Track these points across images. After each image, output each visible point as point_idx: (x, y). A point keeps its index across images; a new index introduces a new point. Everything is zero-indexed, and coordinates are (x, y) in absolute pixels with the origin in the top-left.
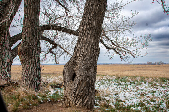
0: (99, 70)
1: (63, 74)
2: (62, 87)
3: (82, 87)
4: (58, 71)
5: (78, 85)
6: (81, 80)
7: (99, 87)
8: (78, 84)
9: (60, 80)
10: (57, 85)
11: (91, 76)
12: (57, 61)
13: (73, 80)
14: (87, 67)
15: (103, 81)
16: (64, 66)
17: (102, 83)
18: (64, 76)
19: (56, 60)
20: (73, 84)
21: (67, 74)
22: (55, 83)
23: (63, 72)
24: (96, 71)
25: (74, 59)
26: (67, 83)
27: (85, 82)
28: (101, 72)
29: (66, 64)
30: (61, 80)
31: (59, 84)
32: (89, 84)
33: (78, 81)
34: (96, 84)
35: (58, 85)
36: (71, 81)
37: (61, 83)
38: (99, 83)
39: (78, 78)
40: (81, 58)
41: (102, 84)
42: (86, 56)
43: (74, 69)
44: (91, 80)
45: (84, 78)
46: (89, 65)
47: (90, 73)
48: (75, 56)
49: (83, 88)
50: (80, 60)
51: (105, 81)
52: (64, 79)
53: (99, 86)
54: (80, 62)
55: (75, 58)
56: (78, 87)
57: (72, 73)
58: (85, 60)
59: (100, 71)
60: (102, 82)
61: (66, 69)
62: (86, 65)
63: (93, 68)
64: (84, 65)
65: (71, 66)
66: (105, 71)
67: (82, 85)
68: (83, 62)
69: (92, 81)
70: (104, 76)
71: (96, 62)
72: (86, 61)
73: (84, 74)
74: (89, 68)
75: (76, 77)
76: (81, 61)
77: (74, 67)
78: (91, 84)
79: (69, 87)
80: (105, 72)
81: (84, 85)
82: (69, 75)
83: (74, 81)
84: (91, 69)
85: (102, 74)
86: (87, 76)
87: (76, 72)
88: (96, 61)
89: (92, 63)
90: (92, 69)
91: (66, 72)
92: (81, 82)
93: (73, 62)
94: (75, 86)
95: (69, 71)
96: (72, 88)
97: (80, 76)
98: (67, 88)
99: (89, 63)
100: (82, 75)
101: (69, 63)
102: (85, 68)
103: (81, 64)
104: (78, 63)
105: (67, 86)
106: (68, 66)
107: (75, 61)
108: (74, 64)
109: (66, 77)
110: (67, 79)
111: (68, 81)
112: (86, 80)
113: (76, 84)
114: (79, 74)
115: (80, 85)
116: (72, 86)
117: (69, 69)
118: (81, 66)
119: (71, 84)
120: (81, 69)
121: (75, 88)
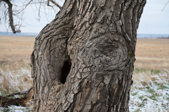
0: (145, 56)
1: (33, 61)
2: (28, 103)
3: (89, 102)
4: (17, 56)
5: (76, 95)
6: (86, 81)
7: (141, 106)
8: (76, 92)
9: (22, 80)
10: (13, 95)
11: (118, 69)
12: (15, 23)
13: (63, 80)
14: (106, 41)
15: (155, 88)
16: (37, 39)
17: (150, 95)
18: (34, 69)
19: (11, 20)
20: (63, 92)
21: (45, 63)
22: (7, 89)
23: (33, 55)
24: (133, 55)
25: (68, 18)
26: (43, 89)
27: (99, 89)
28: (148, 62)
29: (42, 32)
30: (26, 80)
31: (19, 94)
32: (110, 93)
33: (77, 84)
34: (131, 97)
35: (17, 96)
36: (57, 82)
37: (26, 90)
38: (141, 93)
39: (78, 76)
40: (88, 15)
41: (151, 98)
42: (103, 9)
43: (66, 48)
44: (117, 82)
45: (94, 76)
46: (111, 37)
47: (114, 62)
48: (70, 7)
49: (93, 106)
50: (85, 19)
51: (162, 87)
52: (35, 77)
53: (140, 102)
54: (84, 28)
55: (71, 12)
56: (78, 102)
57: (60, 61)
58: (99, 20)
59: (147, 59)
60: (151, 91)
61: (43, 46)
62: (103, 36)
63: (123, 45)
64: (97, 37)
65: (56, 37)
66: (164, 59)
67: (89, 95)
68: (95, 26)
69: (120, 84)
70: (157, 72)
71: (133, 27)
72: (102, 23)
73: (97, 62)
74: (113, 47)
75: (73, 71)
76: (87, 25)
77: (67, 43)
78: (117, 96)
79: (49, 103)
80: (162, 62)
81: (95, 95)
82: (51, 65)
83: (66, 84)
84: (118, 47)
85: (152, 66)
86: (105, 71)
87: (71, 57)
88: (135, 25)
89: (120, 31)
90: (120, 50)
91: (40, 56)
92: (86, 88)
93: (62, 25)
94: (68, 100)
95: (52, 52)
96: (59, 106)
97: (85, 68)
98: (44, 105)
99: (113, 30)
100: (89, 66)
101: (52, 29)
102: (98, 46)
103: (89, 32)
104: (79, 28)
105: (43, 98)
106: (48, 39)
107: (70, 24)
108: (68, 32)
109: (42, 70)
110: (44, 79)
111: (47, 84)
112: (103, 81)
113: (72, 92)
114: (80, 64)
115: (83, 96)
116: (57, 99)
117: (52, 48)
118: (87, 39)
119: (57, 92)
120: (88, 49)
121: (69, 106)
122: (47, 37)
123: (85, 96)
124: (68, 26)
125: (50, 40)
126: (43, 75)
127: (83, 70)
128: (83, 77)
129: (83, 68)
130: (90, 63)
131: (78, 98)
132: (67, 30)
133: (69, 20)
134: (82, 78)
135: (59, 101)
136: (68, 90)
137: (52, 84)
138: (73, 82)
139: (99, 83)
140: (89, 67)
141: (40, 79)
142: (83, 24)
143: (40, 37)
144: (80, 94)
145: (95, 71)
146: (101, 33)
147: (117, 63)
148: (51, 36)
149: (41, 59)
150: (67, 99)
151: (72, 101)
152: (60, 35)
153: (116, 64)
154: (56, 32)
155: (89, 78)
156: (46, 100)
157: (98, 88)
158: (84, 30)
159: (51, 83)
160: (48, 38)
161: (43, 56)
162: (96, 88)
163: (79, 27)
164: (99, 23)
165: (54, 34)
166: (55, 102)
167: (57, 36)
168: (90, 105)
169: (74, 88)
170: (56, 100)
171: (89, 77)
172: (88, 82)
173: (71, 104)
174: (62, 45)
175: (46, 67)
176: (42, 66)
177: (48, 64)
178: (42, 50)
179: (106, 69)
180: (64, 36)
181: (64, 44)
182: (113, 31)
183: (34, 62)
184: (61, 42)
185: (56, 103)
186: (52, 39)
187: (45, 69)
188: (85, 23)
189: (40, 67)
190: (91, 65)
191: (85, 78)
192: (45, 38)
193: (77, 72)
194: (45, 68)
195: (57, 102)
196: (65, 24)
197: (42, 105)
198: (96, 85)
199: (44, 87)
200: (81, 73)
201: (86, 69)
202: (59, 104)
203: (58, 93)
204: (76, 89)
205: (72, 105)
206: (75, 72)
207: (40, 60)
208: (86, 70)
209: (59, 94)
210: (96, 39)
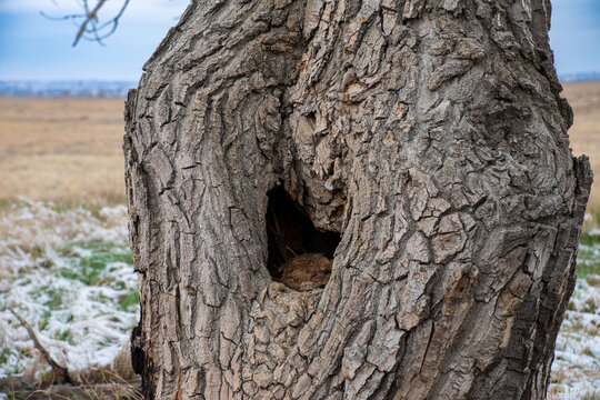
3: (462, 362)
6: (455, 269)
8: (410, 321)
11: (564, 210)
21: (214, 204)
26: (214, 320)
27: (510, 302)
33: (415, 288)
39: (416, 247)
44: (569, 266)
45: (492, 248)
46: (506, 72)
47: (545, 178)
49: (481, 374)
54: (375, 39)
56: (412, 366)
61: (193, 125)
63: (548, 107)
64: (459, 76)
72: (462, 13)
73: (494, 184)
74: (516, 115)
76: (390, 24)
79: (260, 377)
81: (490, 330)
82: (239, 208)
84: (530, 117)
86: (531, 224)
89: (532, 44)
90: (541, 129)
91: (188, 173)
92: (455, 301)
93: (258, 33)
94: (370, 359)
95: (232, 151)
96: (317, 388)
97: (448, 212)
98: (224, 387)
99: (509, 44)
100: (465, 202)
101: (214, 51)
102: (475, 116)
103: (413, 56)
104: (352, 42)
105: (217, 360)
106: (210, 95)
107: (290, 24)
108: (281, 59)
109: (205, 235)
110: (216, 272)
111: (230, 295)
112: (524, 268)
113: (392, 324)
114: (423, 196)
115: (440, 336)
116: (305, 358)
117: (231, 137)
118: (412, 84)
119: (297, 327)
120: (440, 129)
121: (375, 386)
122: (199, 85)
123: (447, 335)
124: (281, 33)
125: (216, 98)
126: (212, 254)
127: (437, 223)
128: (441, 255)
129: (437, 214)
130: (470, 192)
131: (414, 348)
132: (277, 53)
133: (283, 9)
134: (438, 260)
135: (312, 366)
136: (361, 315)
137: (253, 295)
138: (388, 278)
139: (510, 276)
140: (464, 209)
141: (194, 276)
142: (367, 23)
143: (163, 86)
144: (427, 330)
145: (495, 226)
146: (470, 59)
147: (555, 182)
148: (218, 84)
149: (194, 186)
150: (366, 357)
151: (391, 364)
152: (257, 76)
153: (554, 187)
154: (236, 62)
155: (469, 255)
156: (236, 366)
157: (506, 297)
158: (378, 48)
159: (249, 289)
160: (206, 91)
161: (198, 173)
162: (496, 298)
163: (354, 38)
164: (451, 12)
165: (231, 69)
166: (293, 372)
167: (244, 79)
168: (467, 377)
169: (399, 304)
170: (299, 362)
171: (467, 254)
172: (466, 275)
173: (386, 374)
174: (269, 118)
175: (219, 218)
176: (200, 218)
177: (230, 205)
178: (194, 143)
179: (534, 214)
180: (272, 81)
181: (273, 115)
182: (510, 48)
183: (153, 201)
184: (262, 107)
185: (298, 376)
186: (226, 96)
187: (217, 230)
188: (378, 19)
189: (192, 221)
190: (475, 199)
191: (450, 258)
192: (191, 91)
193: (407, 236)
194: (215, 223)
195: (306, 370)
196: (270, 27)
197: (216, 389)
198: (498, 287)
199: (216, 310)
200: (431, 238)
201: (455, 217)
202: (317, 382)
203: (304, 334)
204: (414, 310)
205: (390, 379)
206: (398, 237)
207: (190, 188)
208: (454, 223)
209: (311, 337)
210: (455, 84)
